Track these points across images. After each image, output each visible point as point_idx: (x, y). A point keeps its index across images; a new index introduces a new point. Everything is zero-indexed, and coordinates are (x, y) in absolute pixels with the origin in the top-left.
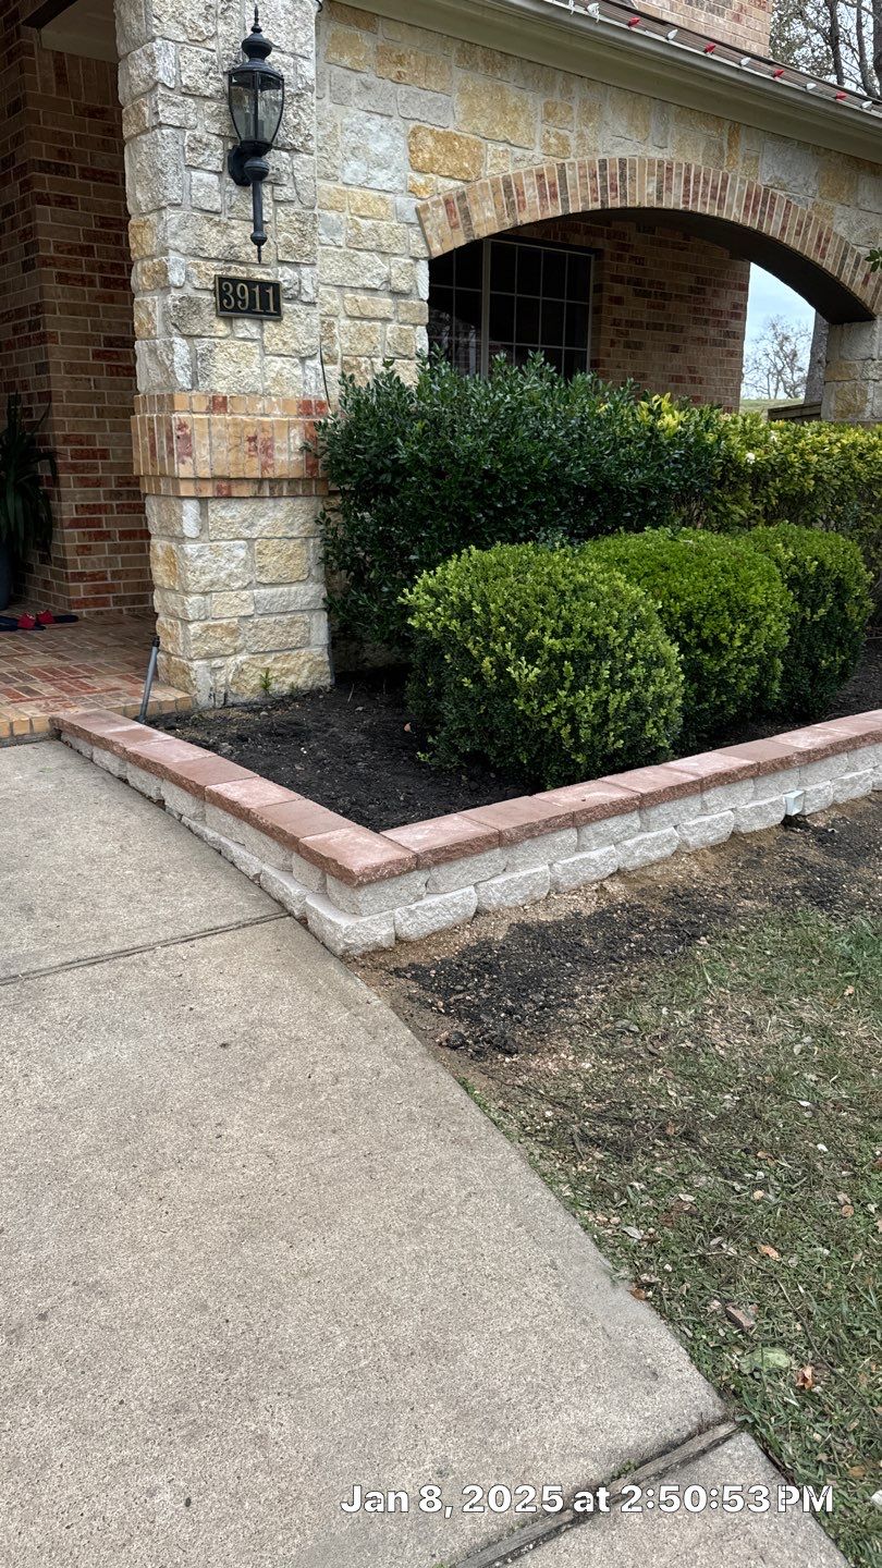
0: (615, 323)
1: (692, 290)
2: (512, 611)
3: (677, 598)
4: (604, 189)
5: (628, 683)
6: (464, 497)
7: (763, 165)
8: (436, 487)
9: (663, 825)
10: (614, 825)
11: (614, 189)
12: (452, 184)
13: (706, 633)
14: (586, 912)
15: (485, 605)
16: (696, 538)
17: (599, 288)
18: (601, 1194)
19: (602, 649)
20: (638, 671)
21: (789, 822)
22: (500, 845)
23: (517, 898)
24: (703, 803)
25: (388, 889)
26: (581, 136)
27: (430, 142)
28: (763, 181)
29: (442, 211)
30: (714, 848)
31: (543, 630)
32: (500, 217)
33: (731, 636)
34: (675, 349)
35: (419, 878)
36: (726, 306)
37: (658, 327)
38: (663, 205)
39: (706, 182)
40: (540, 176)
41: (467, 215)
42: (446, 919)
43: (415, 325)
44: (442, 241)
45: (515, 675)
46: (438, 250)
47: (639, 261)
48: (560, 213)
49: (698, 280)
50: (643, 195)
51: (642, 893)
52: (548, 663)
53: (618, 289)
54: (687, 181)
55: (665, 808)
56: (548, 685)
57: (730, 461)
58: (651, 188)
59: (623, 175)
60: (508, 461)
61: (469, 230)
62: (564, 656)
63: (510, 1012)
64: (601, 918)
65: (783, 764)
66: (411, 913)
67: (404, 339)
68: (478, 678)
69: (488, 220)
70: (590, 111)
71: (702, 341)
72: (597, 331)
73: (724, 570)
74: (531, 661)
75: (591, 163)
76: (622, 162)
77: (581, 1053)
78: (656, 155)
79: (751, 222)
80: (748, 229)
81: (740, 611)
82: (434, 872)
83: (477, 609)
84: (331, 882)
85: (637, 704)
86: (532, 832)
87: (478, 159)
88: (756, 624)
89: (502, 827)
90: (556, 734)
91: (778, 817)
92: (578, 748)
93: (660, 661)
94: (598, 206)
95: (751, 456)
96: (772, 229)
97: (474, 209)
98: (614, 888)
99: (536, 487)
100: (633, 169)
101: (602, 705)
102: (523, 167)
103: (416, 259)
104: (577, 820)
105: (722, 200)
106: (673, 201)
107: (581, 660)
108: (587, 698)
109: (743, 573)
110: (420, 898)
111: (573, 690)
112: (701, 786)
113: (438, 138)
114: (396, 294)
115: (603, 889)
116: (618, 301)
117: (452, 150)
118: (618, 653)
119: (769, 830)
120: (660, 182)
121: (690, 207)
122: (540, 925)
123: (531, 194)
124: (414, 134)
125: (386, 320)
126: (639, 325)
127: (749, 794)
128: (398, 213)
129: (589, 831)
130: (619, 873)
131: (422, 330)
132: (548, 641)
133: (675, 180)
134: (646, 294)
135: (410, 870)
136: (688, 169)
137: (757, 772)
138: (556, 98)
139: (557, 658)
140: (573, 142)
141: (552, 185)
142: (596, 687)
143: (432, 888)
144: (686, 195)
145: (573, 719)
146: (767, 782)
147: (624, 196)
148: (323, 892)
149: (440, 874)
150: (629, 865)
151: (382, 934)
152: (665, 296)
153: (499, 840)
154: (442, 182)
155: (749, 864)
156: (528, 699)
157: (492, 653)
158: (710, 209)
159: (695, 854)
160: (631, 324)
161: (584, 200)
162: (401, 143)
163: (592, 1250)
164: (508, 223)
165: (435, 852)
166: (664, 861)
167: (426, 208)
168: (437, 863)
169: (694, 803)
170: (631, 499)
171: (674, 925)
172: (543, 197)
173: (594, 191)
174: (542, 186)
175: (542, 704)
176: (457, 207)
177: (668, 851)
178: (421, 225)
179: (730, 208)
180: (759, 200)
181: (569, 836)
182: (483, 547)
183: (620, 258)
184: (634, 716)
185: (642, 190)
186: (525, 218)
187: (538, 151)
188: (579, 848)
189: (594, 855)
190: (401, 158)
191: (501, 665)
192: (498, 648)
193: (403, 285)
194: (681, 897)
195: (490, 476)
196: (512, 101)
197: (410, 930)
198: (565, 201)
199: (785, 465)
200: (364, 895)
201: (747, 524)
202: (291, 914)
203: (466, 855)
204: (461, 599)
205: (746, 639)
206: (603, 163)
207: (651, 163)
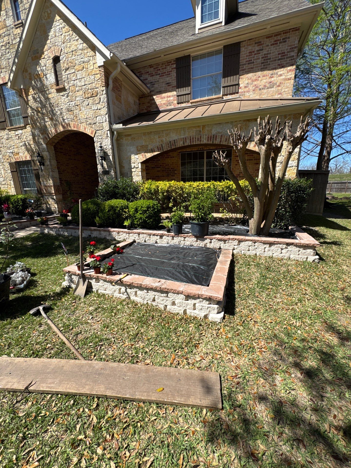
4: (171, 146)
11: (173, 145)
26: (166, 139)
27: (140, 147)
28: (214, 133)
29: (141, 156)
39: (195, 138)
40: (158, 147)
44: (142, 160)
48: (162, 151)
54: (190, 139)
58: (182, 143)
59: (175, 143)
61: (146, 157)
67: (138, 174)
69: (149, 155)
70: (167, 134)
75: (168, 142)
76: (174, 141)
79: (211, 142)
87: (147, 148)
94: (170, 149)
100: (177, 141)
102: (155, 146)
103: (139, 163)
105: (201, 140)
106: (188, 143)
117: (143, 147)
121: (192, 144)
123: (156, 150)
124: (137, 147)
125: (134, 171)
128: (136, 158)
131: (140, 172)
133: (188, 140)
136: (190, 137)
138: (161, 135)
140: (164, 140)
141: (160, 148)
147: (175, 146)
154: (142, 152)
158: (198, 143)
161: (167, 148)
162: (135, 149)
164: (152, 155)
172: (159, 150)
173: (169, 146)
176: (144, 155)
178: (139, 158)
179: (203, 141)
180: (212, 137)
186: (155, 154)
187: (157, 144)
193: (137, 167)
196: (152, 138)
198: (163, 149)
206: (170, 142)
207: (181, 139)
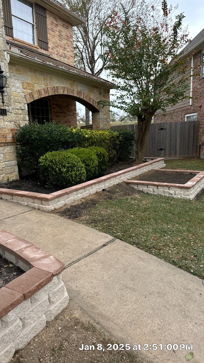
0: (54, 112)
1: (67, 106)
2: (60, 161)
3: (82, 158)
4: (54, 91)
5: (79, 170)
6: (45, 144)
7: (79, 87)
8: (40, 143)
9: (87, 191)
10: (81, 191)
11: (56, 91)
12: (30, 91)
13: (87, 163)
14: (80, 203)
15: (55, 160)
16: (82, 149)
17: (50, 106)
18: (95, 226)
19: (74, 166)
20: (80, 169)
21: (103, 190)
22: (67, 194)
23: (70, 202)
24: (92, 187)
25: (53, 201)
26: (50, 83)
27: (26, 84)
28: (79, 89)
29: (29, 96)
30: (94, 194)
31: (65, 163)
32: (38, 96)
33: (90, 163)
34: (65, 117)
35: (57, 199)
36: (73, 109)
37: (61, 113)
38: (64, 94)
39: (70, 90)
40: (44, 89)
41: (33, 96)
42: (61, 206)
43: (26, 115)
44: (29, 101)
45: (62, 170)
46: (29, 102)
47: (57, 101)
48: (48, 95)
49: (67, 104)
50: (61, 92)
51: (86, 200)
52: (67, 168)
53: (54, 106)
54: (67, 90)
55: (87, 188)
56: (67, 171)
57: (84, 137)
58: (62, 91)
59: (57, 89)
60: (52, 138)
61: (33, 99)
62: (69, 167)
63: (75, 214)
64: (82, 204)
65: (101, 181)
66: (56, 205)
67: (24, 117)
68: (56, 172)
69: (36, 97)
70: (51, 79)
71: (69, 115)
72: (51, 113)
73: (88, 153)
74: (64, 168)
75: (52, 87)
76: (57, 87)
77: (87, 216)
78: (62, 86)
79: (78, 96)
80: (78, 97)
81: (91, 160)
82: (59, 198)
83: (54, 161)
84: (43, 202)
85: (80, 173)
86: (71, 192)
87: (34, 87)
88: (93, 161)
89: (67, 191)
90: (69, 179)
91: (102, 189)
92: (73, 181)
93: (82, 167)
94: (54, 94)
95: (87, 136)
96: (82, 97)
97: (34, 95)
98: (83, 200)
99: (56, 142)
100: (59, 88)
101: (76, 174)
102: (41, 88)
103: (25, 104)
104: (76, 190)
105: (73, 93)
106: (66, 93)
107: (71, 167)
108: (73, 173)
109: (90, 154)
110: (57, 203)
111: (71, 172)
112: (91, 185)
113: (27, 84)
114: (22, 110)
115: (81, 200)
116: (54, 108)
117: (29, 85)
118: (77, 166)
119: (101, 191)
120: (63, 90)
121: (68, 94)
122: (74, 205)
123: (43, 92)
124: (23, 83)
125: (21, 114)
126: (58, 112)
127: (98, 186)
128: (21, 96)
129: (78, 192)
130: (82, 198)
131: (27, 116)
132: (67, 165)
133: (65, 90)
134: (59, 107)
135: (56, 198)
136: (67, 88)
137: (99, 182)
138: (45, 77)
139: (68, 167)
140: (49, 84)
141: (46, 91)
142: (74, 171)
143: (59, 201)
144: (68, 92)
145: (72, 176)
146: (100, 184)
147: (58, 92)
148: (42, 204)
149: (59, 199)
150: (84, 197)
151: (53, 208)
152: (62, 107)
153: (67, 193)
154: (28, 91)
155: (99, 196)
156: (65, 174)
157: (58, 167)
158: (72, 94)
159: (92, 195)
160: (57, 112)
161: (51, 93)
162: (21, 84)
163: (96, 230)
164: (40, 97)
165: (59, 195)
166: (88, 196)
167: (26, 95)
168: (59, 197)
169: (91, 187)
170: (70, 143)
171: (92, 203)
172: (45, 93)
173: (53, 92)
174: (44, 91)
175: (67, 174)
176: (31, 95)
177: (88, 195)
178: (25, 98)
179: (75, 94)
180: (79, 93)
181: (75, 193)
182: (51, 151)
183: (53, 100)
184: (80, 175)
185: (60, 91)
186: (42, 96)
187: (43, 85)
188: (77, 195)
189: (79, 195)
190: (21, 87)
191: (60, 169)
192: (59, 167)
193: (23, 108)
194: (92, 200)
195: (49, 141)
196: (38, 77)
197: (57, 207)
198: (48, 93)
199: (92, 137)
200: (50, 202)
201: (87, 147)
202: (36, 209)
203: (63, 196)
204: (51, 160)
205: (93, 164)
206: (54, 87)
207: (61, 87)
